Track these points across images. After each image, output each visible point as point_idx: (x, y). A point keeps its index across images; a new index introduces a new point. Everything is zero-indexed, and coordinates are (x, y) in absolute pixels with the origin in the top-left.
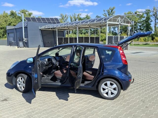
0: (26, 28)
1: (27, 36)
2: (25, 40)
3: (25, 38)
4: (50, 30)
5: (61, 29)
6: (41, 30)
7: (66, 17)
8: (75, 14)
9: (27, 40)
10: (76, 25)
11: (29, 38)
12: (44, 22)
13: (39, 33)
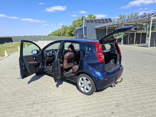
0: (85, 28)
1: (85, 34)
2: (85, 37)
3: (85, 35)
4: (103, 28)
5: (112, 27)
6: (96, 29)
7: (125, 16)
8: (133, 13)
9: (86, 37)
10: (122, 22)
11: (87, 35)
12: (99, 23)
13: (95, 31)
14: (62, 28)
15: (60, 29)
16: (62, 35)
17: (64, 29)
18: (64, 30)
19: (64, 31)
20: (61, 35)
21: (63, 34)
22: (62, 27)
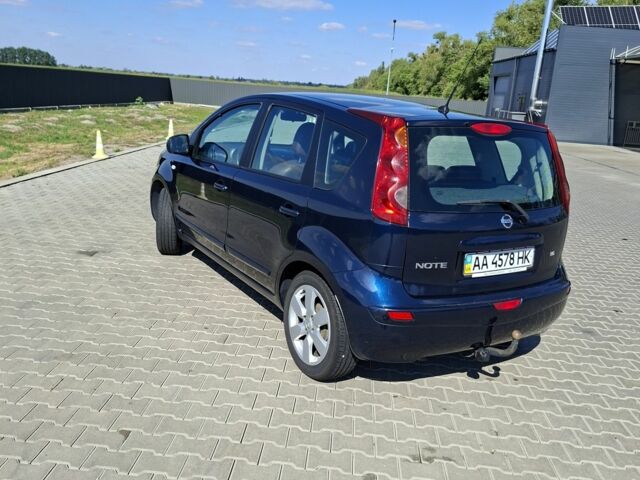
1: (545, 91)
2: (537, 107)
6: (617, 62)
9: (544, 107)
11: (552, 98)
14: (433, 50)
15: (420, 55)
16: (423, 89)
17: (443, 54)
18: (440, 58)
19: (441, 65)
20: (417, 88)
21: (430, 83)
22: (434, 41)
